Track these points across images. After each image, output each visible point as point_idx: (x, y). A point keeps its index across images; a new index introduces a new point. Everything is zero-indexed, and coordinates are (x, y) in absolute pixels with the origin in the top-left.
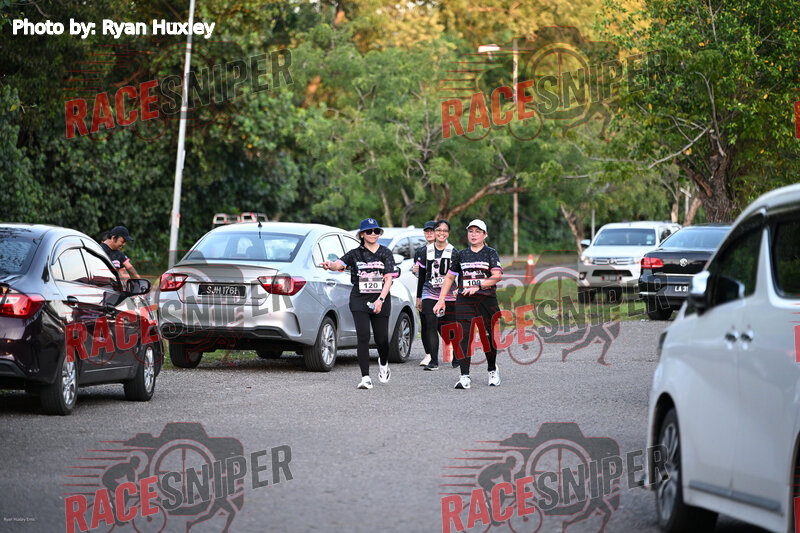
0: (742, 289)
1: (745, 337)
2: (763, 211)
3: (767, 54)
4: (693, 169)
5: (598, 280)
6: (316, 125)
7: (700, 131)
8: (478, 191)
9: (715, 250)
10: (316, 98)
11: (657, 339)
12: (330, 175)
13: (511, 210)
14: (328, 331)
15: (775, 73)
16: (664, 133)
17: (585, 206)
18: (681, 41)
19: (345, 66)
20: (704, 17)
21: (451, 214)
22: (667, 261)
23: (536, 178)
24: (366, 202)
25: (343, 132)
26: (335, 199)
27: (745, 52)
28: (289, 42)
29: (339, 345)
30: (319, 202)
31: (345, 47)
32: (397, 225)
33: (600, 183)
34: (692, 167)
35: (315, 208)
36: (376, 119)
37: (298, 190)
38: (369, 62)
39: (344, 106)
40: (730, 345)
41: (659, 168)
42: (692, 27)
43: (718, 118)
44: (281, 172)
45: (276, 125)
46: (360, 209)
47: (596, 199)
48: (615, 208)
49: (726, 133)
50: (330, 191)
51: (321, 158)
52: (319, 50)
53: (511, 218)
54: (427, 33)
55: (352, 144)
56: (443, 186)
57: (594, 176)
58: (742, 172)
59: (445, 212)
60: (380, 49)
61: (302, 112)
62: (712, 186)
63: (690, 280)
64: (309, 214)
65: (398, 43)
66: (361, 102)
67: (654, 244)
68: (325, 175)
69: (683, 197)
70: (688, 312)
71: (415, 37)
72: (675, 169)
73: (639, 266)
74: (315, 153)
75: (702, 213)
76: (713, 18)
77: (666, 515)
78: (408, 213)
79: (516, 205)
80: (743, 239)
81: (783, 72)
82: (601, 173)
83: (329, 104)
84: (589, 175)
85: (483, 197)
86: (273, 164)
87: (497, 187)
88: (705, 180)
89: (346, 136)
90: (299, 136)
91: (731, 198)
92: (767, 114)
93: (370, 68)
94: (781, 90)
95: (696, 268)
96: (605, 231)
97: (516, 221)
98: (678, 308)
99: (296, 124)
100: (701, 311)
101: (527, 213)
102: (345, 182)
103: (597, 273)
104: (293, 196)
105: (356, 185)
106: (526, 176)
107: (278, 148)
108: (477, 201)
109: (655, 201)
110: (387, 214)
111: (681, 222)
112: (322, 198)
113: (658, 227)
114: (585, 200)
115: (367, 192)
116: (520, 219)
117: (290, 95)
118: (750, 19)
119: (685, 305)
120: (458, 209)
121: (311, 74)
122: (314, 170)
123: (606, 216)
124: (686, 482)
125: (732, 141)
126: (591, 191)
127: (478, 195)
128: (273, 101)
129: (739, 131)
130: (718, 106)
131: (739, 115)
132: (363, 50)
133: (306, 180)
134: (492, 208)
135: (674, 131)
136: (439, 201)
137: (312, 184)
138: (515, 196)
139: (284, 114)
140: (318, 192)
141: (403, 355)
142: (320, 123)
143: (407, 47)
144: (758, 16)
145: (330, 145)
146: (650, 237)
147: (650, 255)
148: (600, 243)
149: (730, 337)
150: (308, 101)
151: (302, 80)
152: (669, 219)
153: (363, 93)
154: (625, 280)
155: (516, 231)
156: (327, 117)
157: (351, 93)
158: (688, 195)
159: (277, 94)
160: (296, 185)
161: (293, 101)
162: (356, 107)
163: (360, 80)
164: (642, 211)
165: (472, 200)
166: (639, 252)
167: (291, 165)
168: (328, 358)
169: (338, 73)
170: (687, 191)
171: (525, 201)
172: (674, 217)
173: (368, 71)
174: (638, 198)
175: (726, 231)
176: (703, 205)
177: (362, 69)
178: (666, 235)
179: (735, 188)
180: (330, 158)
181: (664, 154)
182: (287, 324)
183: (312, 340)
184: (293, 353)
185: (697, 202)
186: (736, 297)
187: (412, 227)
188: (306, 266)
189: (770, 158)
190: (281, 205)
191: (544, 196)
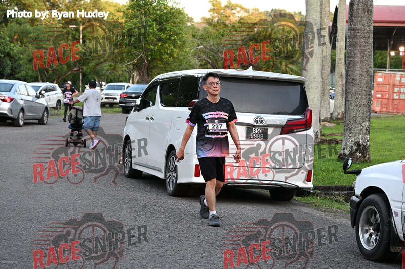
0: (151, 104)
1: (152, 118)
2: (158, 80)
3: (161, 31)
4: (137, 67)
5: (106, 101)
6: (16, 49)
7: (139, 55)
8: (69, 72)
9: (143, 92)
10: (17, 40)
11: (125, 119)
12: (21, 65)
13: (79, 78)
14: (21, 114)
15: (163, 37)
16: (128, 55)
17: (102, 77)
18: (134, 26)
19: (26, 30)
20: (141, 19)
21: (60, 79)
22: (128, 95)
23: (87, 68)
24: (33, 74)
25: (26, 52)
26: (23, 73)
27: (154, 30)
28: (8, 22)
29: (25, 118)
30: (18, 74)
31: (27, 24)
32: (43, 81)
33: (108, 70)
34: (137, 66)
35: (16, 76)
36: (37, 48)
37: (11, 70)
38: (34, 29)
39: (26, 43)
40: (147, 121)
41: (126, 66)
42: (138, 22)
43: (145, 51)
44: (5, 64)
45: (4, 49)
46: (31, 76)
47: (106, 75)
48: (112, 78)
49: (147, 56)
50: (22, 70)
51: (19, 60)
52: (18, 25)
53: (79, 81)
54: (53, 21)
55: (28, 56)
56: (58, 70)
57: (106, 68)
58: (152, 68)
59: (58, 78)
60: (38, 25)
61: (12, 45)
62: (143, 72)
63: (136, 101)
64: (15, 77)
65: (44, 24)
66: (32, 42)
67: (124, 90)
68: (20, 65)
69: (133, 75)
70: (134, 111)
71: (49, 22)
72: (131, 66)
73: (120, 97)
74: (16, 58)
75: (139, 81)
76: (144, 19)
77: (127, 172)
78: (47, 78)
79: (81, 77)
80: (152, 89)
81: (166, 37)
82: (108, 67)
83: (21, 43)
84: (104, 68)
85: (70, 74)
86: (3, 61)
87: (75, 71)
88: (141, 70)
89: (26, 53)
90: (11, 52)
91: (148, 76)
92: (160, 50)
93: (35, 31)
94: (165, 43)
95: (137, 98)
96: (109, 86)
97: (81, 82)
98: (131, 110)
99: (10, 49)
100: (139, 110)
101: (84, 79)
102: (26, 68)
103: (106, 98)
104: (9, 71)
105: (30, 69)
106: (84, 68)
107: (4, 56)
108: (69, 75)
109: (125, 77)
110: (40, 78)
111: (133, 83)
112: (19, 72)
113: (126, 84)
114: (103, 75)
115: (33, 71)
116: (82, 81)
117: (8, 39)
118: (156, 20)
119: (134, 108)
120: (62, 77)
121: (15, 33)
122: (17, 63)
123: (109, 81)
124: (133, 162)
125: (149, 58)
126: (105, 73)
127: (69, 73)
128: (3, 41)
129: (151, 55)
130: (145, 47)
131: (151, 50)
132: (33, 25)
133: (14, 67)
134: (73, 77)
135: (131, 54)
136: (56, 75)
137: (15, 68)
138: (81, 74)
139: (7, 45)
140: (17, 71)
141: (45, 122)
142: (18, 48)
143: (47, 25)
144: (158, 19)
145: (22, 56)
146: (123, 88)
147: (123, 93)
148: (107, 89)
149: (147, 118)
150: (14, 41)
151: (13, 34)
152: (129, 82)
153: (32, 39)
154: (115, 101)
155: (81, 85)
156: (20, 47)
157: (28, 39)
158: (135, 75)
159: (4, 39)
160: (10, 68)
161: (9, 41)
162: (30, 44)
163: (31, 35)
164: (121, 79)
165: (67, 75)
166: (120, 92)
167: (9, 62)
168: (21, 123)
169: (24, 33)
170: (135, 74)
171: (83, 75)
172: (131, 81)
173: (34, 32)
174: (119, 75)
175: (146, 86)
176: (140, 78)
177: (32, 31)
178: (128, 87)
179: (150, 73)
180: (21, 60)
181: (128, 62)
182: (8, 112)
183: (16, 117)
184: (10, 121)
185: (138, 77)
186: (149, 106)
187: (48, 83)
188: (14, 94)
189: (161, 64)
190: (5, 74)
191: (90, 73)
